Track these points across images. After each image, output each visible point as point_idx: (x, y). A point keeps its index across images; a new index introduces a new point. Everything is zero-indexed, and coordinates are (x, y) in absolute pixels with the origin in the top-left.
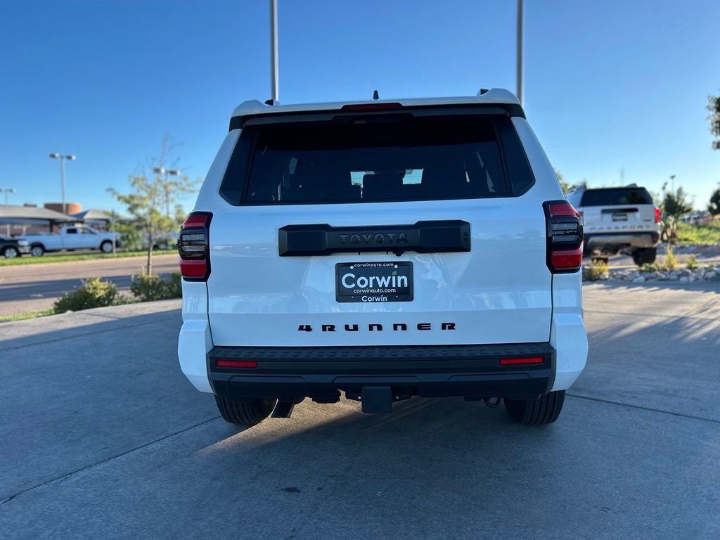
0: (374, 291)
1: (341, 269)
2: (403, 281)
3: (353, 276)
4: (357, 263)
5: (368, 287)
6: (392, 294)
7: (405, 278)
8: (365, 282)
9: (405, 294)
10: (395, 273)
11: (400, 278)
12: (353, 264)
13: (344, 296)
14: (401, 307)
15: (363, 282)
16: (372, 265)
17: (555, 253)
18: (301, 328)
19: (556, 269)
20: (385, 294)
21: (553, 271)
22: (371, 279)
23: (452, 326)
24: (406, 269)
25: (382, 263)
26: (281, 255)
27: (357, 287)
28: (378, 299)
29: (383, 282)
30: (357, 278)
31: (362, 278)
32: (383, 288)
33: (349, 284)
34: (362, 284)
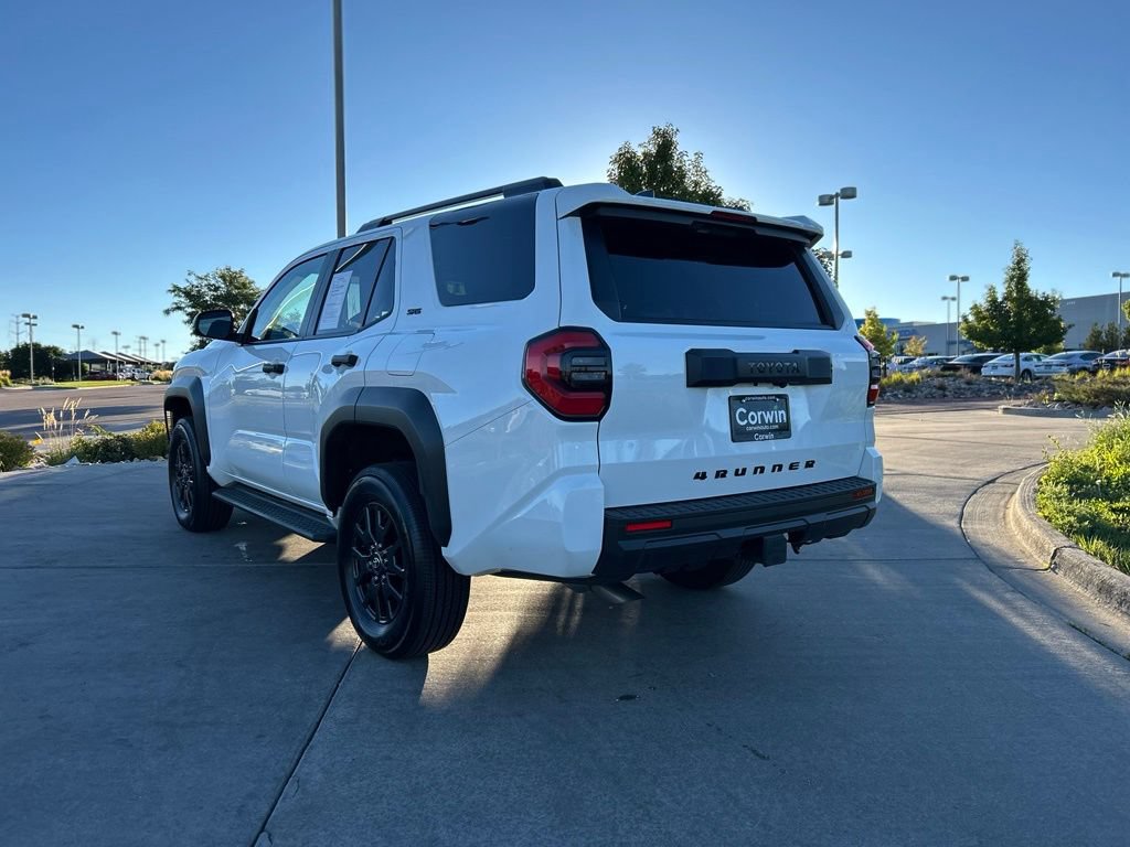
0: (763, 428)
1: (734, 401)
2: (782, 414)
3: (745, 411)
4: (747, 396)
5: (757, 424)
6: (776, 430)
7: (783, 412)
8: (755, 418)
9: (783, 430)
10: (776, 407)
11: (780, 412)
12: (744, 397)
13: (739, 434)
14: (783, 444)
15: (753, 418)
16: (759, 398)
18: (697, 476)
20: (772, 431)
22: (759, 414)
23: (812, 464)
24: (784, 402)
25: (767, 396)
26: (689, 385)
27: (749, 424)
28: (767, 437)
29: (769, 417)
30: (748, 413)
31: (752, 413)
32: (769, 424)
33: (742, 420)
34: (753, 419)
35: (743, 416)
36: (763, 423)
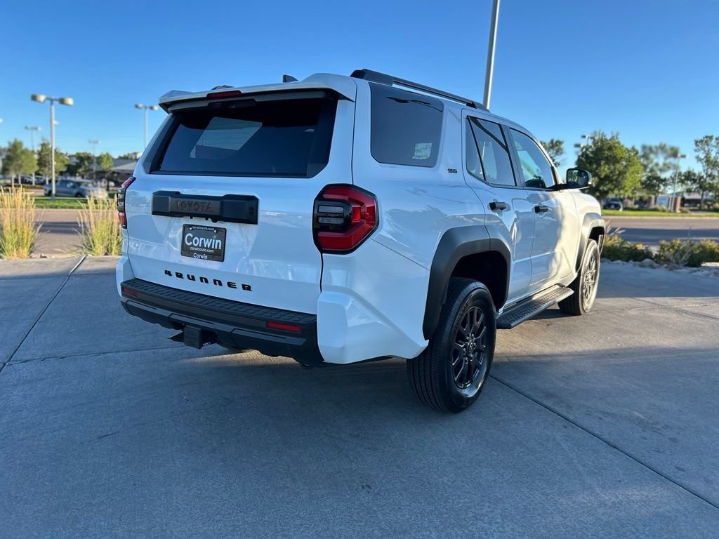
0: (201, 250)
1: (186, 228)
2: (219, 243)
4: (194, 225)
5: (198, 246)
6: (211, 254)
7: (220, 241)
8: (198, 241)
9: (218, 255)
10: (215, 237)
11: (217, 241)
12: (192, 226)
13: (186, 251)
14: (214, 265)
16: (202, 228)
17: (321, 234)
18: (166, 273)
19: (323, 249)
20: (207, 253)
21: (322, 252)
22: (201, 239)
23: (249, 288)
24: (222, 234)
25: (208, 227)
26: (153, 213)
27: (192, 246)
28: (202, 257)
29: (207, 243)
30: (193, 238)
31: (196, 238)
32: (207, 248)
33: (189, 242)
34: (196, 243)
35: (190, 239)
36: (203, 247)
